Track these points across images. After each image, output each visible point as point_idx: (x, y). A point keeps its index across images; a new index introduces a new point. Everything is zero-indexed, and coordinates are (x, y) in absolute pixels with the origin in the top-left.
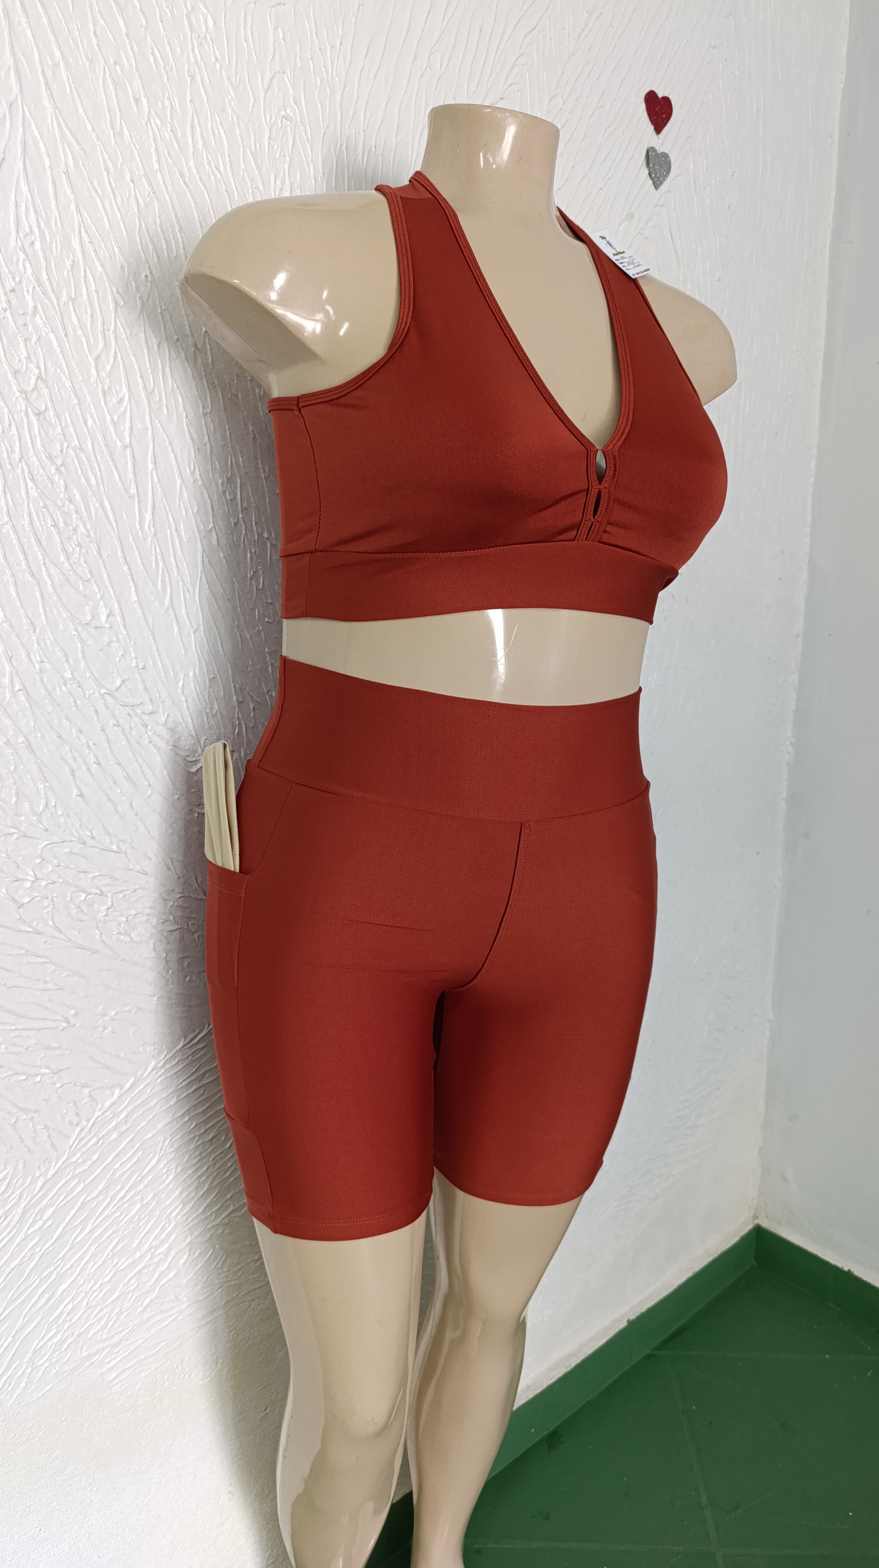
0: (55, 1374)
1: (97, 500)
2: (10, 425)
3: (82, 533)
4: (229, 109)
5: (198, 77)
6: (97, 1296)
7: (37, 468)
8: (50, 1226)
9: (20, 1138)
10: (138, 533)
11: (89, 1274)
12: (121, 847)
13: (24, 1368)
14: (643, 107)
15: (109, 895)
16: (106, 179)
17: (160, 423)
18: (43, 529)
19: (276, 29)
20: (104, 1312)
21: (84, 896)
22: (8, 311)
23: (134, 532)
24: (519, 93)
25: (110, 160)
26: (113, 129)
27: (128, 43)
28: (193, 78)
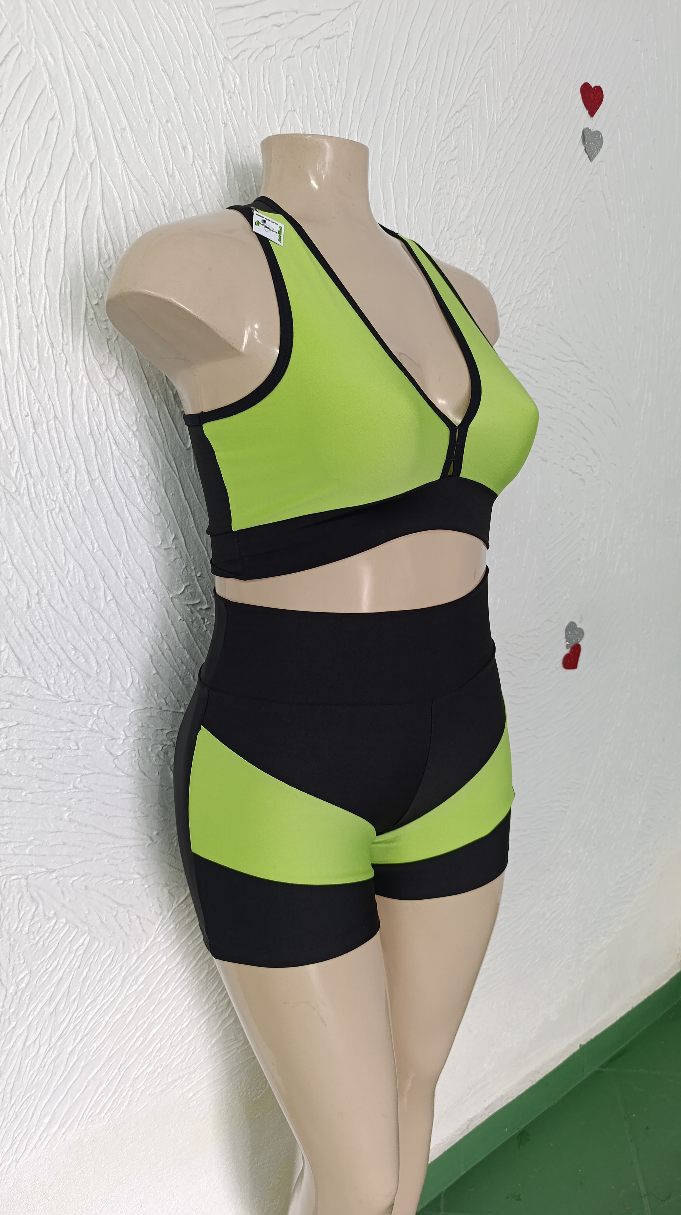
0: (149, 1094)
1: (163, 454)
2: (98, 405)
3: (153, 480)
4: (253, 145)
6: (178, 1037)
7: (119, 434)
8: (142, 989)
9: (120, 925)
10: (193, 476)
11: (171, 1022)
13: (127, 1091)
14: (579, 96)
16: (163, 212)
18: (124, 480)
19: (287, 77)
20: (184, 1049)
22: (95, 320)
23: (191, 476)
24: (479, 100)
25: (166, 196)
26: (167, 172)
27: (175, 103)
28: (226, 125)
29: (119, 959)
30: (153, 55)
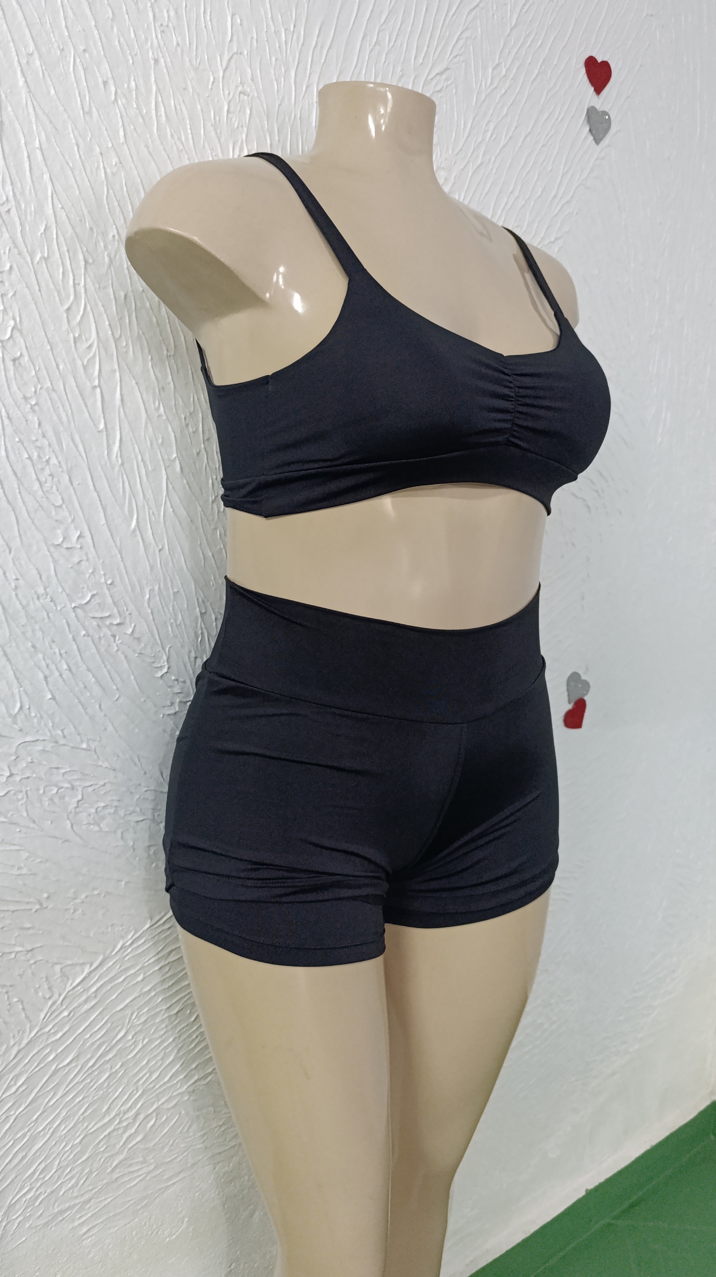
0: (29, 1227)
1: (68, 435)
3: (54, 464)
5: (162, 61)
6: (69, 1156)
7: (12, 406)
8: (24, 1090)
11: (60, 1137)
12: (91, 745)
14: (583, 70)
15: (80, 789)
16: (77, 152)
17: (127, 365)
18: (18, 462)
19: (233, 15)
20: (75, 1171)
21: (56, 789)
23: (103, 463)
25: (80, 136)
26: (83, 108)
27: (96, 32)
28: (156, 61)
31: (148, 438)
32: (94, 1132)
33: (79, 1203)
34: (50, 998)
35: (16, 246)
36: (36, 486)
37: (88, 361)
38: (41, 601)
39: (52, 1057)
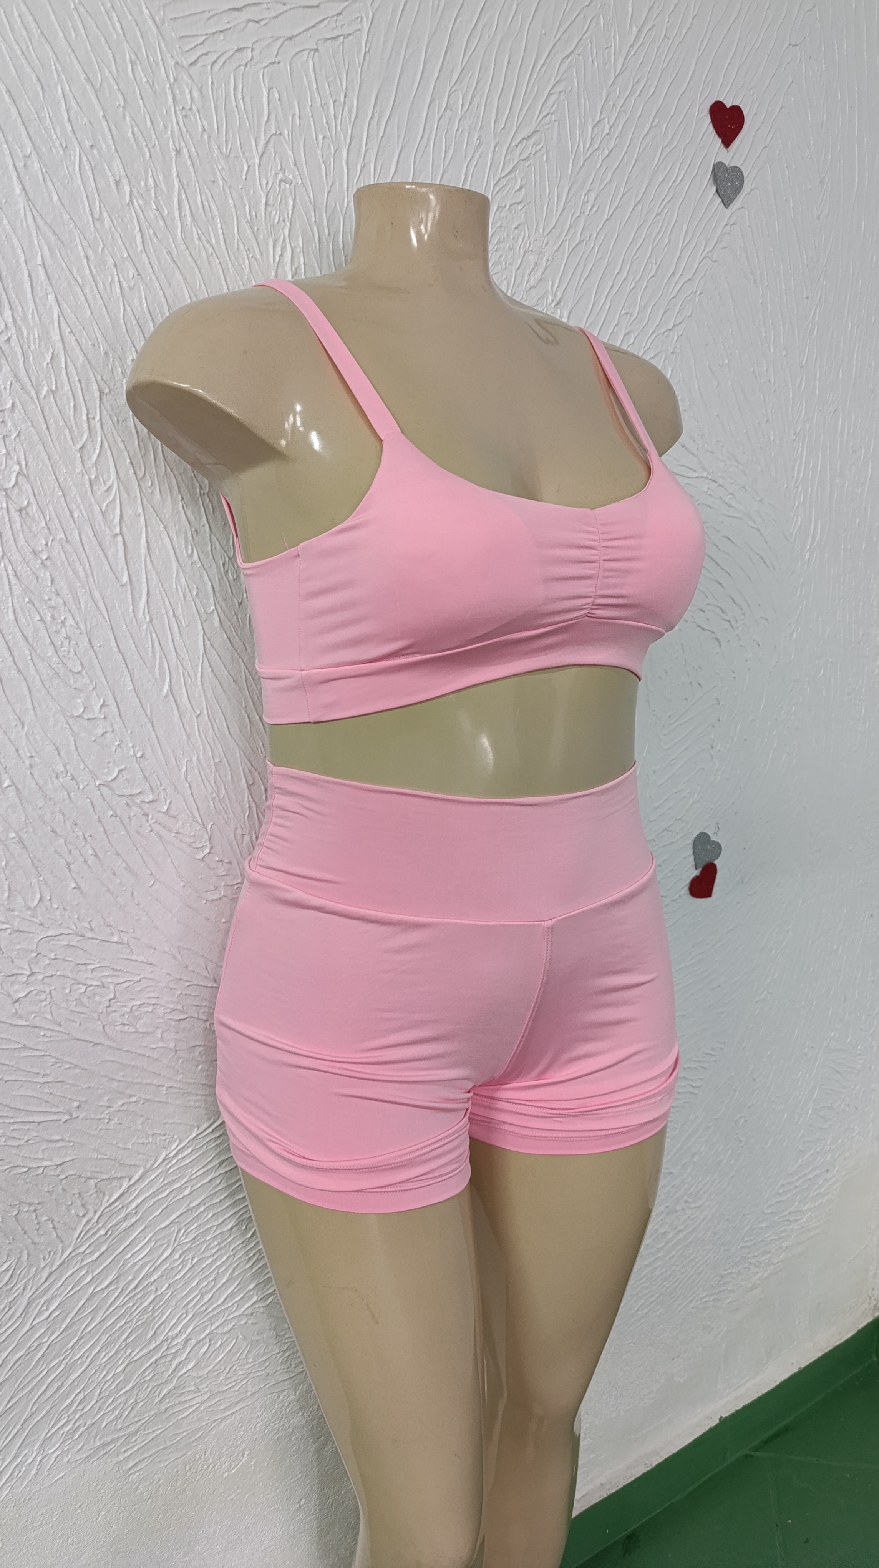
0: (67, 1463)
1: (86, 591)
3: (71, 625)
4: (219, 179)
5: (185, 150)
6: (110, 1386)
7: (21, 563)
8: (57, 1316)
9: (23, 1229)
10: (132, 622)
11: (100, 1364)
12: (123, 937)
13: (34, 1455)
14: (708, 119)
15: (112, 987)
16: (86, 266)
17: (152, 507)
18: (29, 625)
19: (270, 90)
20: (119, 1402)
21: (84, 988)
23: (128, 621)
24: (557, 123)
25: (90, 247)
26: (92, 214)
27: (105, 124)
28: (178, 152)
29: (22, 1276)
30: (70, 59)
31: (180, 590)
32: (138, 1359)
33: (125, 1435)
34: (84, 1216)
35: (18, 380)
36: (51, 652)
37: (107, 506)
38: (61, 780)
39: (88, 1279)
